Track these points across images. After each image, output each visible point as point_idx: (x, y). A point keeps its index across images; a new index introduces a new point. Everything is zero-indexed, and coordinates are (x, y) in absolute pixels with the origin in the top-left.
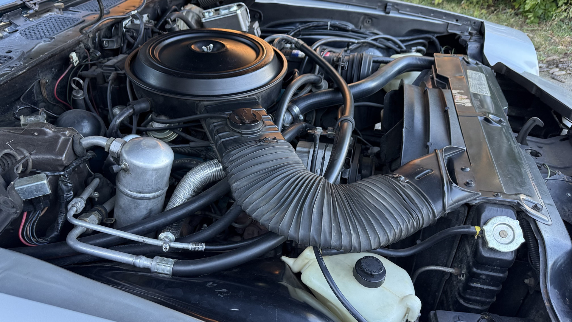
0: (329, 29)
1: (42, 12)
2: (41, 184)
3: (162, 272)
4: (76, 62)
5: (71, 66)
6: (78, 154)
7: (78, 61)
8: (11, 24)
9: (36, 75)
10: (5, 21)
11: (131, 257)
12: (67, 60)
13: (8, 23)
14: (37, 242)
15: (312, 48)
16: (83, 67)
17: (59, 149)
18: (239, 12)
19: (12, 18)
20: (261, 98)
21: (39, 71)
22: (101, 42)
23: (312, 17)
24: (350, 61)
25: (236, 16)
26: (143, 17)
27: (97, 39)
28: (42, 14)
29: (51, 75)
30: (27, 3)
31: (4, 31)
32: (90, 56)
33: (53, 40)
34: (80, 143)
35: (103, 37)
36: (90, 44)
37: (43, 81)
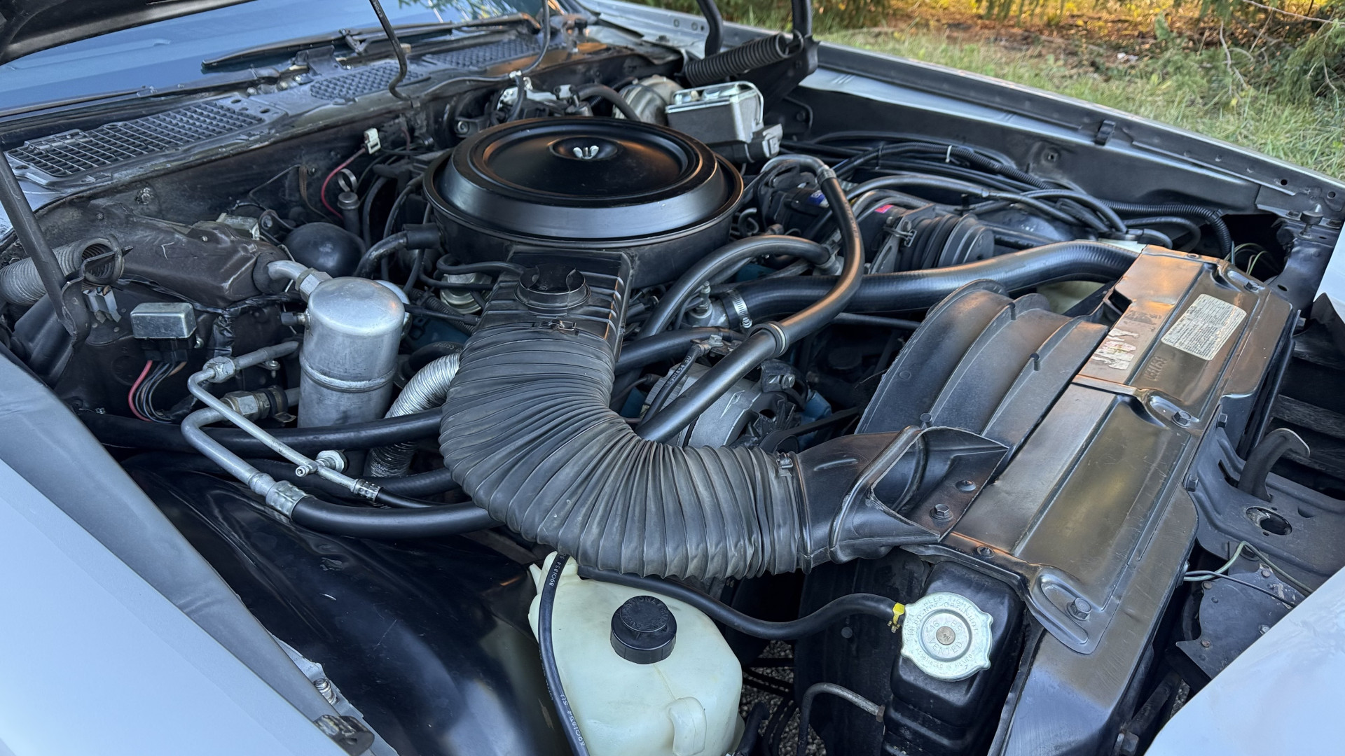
0: (948, 160)
1: (374, 57)
2: (175, 318)
3: (280, 509)
4: (372, 147)
5: (362, 151)
6: (259, 286)
7: (379, 146)
8: (307, 70)
9: (295, 157)
10: (300, 63)
11: (249, 471)
12: (361, 139)
13: (305, 67)
14: (152, 415)
15: (846, 195)
16: (382, 156)
17: (226, 271)
18: (735, 100)
19: (315, 59)
21: (302, 149)
22: (452, 122)
25: (728, 108)
26: (560, 90)
27: (446, 116)
28: (374, 60)
30: (349, 38)
31: (294, 80)
32: (412, 142)
33: (351, 103)
34: (266, 269)
35: (462, 115)
36: (421, 120)
37: (304, 169)
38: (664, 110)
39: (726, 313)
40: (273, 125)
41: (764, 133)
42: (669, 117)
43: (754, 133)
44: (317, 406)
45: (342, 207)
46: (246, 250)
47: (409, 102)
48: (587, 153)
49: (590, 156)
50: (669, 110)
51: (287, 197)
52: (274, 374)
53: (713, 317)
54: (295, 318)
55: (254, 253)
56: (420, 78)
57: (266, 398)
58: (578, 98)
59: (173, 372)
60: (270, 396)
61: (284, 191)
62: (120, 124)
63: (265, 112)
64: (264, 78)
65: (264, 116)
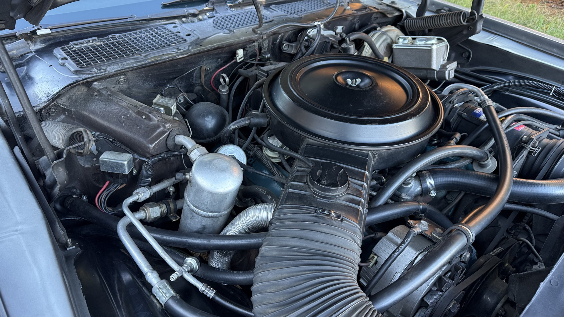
0: (551, 94)
1: (247, 4)
2: (122, 163)
3: (159, 299)
4: (239, 59)
5: (234, 61)
6: (169, 148)
7: (243, 59)
8: (213, 10)
9: (200, 61)
10: (210, 6)
11: (147, 267)
12: (234, 54)
13: (212, 8)
14: (105, 209)
15: (498, 115)
16: (244, 64)
17: (153, 138)
18: (434, 47)
19: (217, 4)
20: (378, 156)
21: (204, 58)
22: (281, 44)
23: (535, 74)
24: (547, 147)
26: (337, 28)
27: (278, 41)
28: (246, 6)
29: (215, 64)
31: (206, 15)
32: (259, 56)
33: (232, 33)
34: (174, 138)
35: (286, 40)
36: (266, 45)
37: (204, 68)
38: (392, 46)
39: (421, 186)
40: (192, 44)
41: (447, 67)
42: (394, 50)
43: (441, 65)
44: (190, 220)
45: (220, 93)
46: (164, 126)
47: (261, 36)
48: (354, 82)
49: (355, 84)
50: (394, 46)
51: (194, 81)
52: (171, 194)
53: (413, 187)
54: (184, 176)
55: (168, 129)
56: (268, 20)
57: (166, 207)
58: (349, 40)
59: (119, 188)
60: (168, 205)
61: (193, 78)
62: (117, 35)
63: (189, 35)
64: (190, 14)
65: (187, 38)
